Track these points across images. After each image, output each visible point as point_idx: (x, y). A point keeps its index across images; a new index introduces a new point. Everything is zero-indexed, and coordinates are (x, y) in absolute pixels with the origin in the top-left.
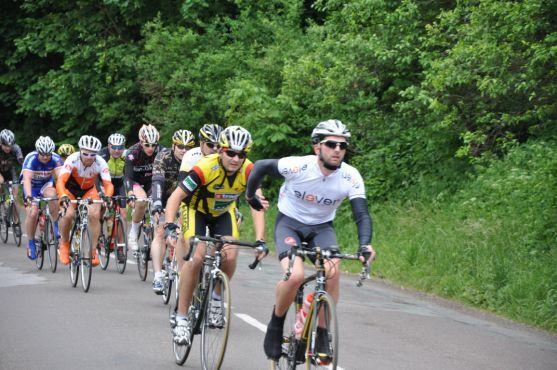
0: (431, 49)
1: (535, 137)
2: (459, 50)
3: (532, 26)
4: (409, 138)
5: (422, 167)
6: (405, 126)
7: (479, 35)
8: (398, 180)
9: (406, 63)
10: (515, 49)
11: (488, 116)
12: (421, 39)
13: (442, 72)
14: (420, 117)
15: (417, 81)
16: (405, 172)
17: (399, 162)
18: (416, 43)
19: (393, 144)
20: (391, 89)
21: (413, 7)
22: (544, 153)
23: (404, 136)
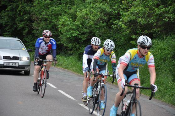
0: (124, 9)
1: (155, 38)
2: (132, 9)
3: (156, 2)
4: (116, 37)
5: (120, 46)
6: (115, 33)
7: (139, 5)
9: (116, 13)
10: (150, 10)
11: (140, 31)
12: (120, 5)
13: (127, 16)
14: (119, 30)
15: (119, 19)
18: (119, 7)
20: (111, 21)
22: (158, 43)
23: (114, 36)
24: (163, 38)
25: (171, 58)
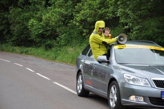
0: (75, 12)
2: (82, 12)
4: (71, 32)
5: (74, 38)
6: (70, 29)
7: (87, 9)
8: (69, 41)
9: (70, 15)
10: (95, 11)
11: (88, 26)
12: (73, 10)
13: (79, 17)
14: (73, 27)
15: (73, 19)
16: (70, 39)
17: (69, 37)
18: (72, 10)
19: (67, 33)
20: (66, 21)
21: (71, 2)
23: (70, 31)
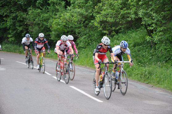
0: (96, 12)
1: (120, 33)
2: (103, 12)
3: (121, 6)
4: (91, 34)
5: (94, 40)
6: (89, 31)
7: (107, 9)
8: (88, 43)
10: (116, 12)
11: (109, 28)
12: (93, 10)
13: (98, 18)
14: (93, 28)
16: (90, 41)
17: (89, 39)
18: (93, 11)
19: (87, 35)
21: (91, 3)
22: (122, 37)
24: (126, 32)
25: (132, 46)
